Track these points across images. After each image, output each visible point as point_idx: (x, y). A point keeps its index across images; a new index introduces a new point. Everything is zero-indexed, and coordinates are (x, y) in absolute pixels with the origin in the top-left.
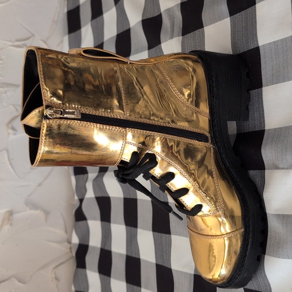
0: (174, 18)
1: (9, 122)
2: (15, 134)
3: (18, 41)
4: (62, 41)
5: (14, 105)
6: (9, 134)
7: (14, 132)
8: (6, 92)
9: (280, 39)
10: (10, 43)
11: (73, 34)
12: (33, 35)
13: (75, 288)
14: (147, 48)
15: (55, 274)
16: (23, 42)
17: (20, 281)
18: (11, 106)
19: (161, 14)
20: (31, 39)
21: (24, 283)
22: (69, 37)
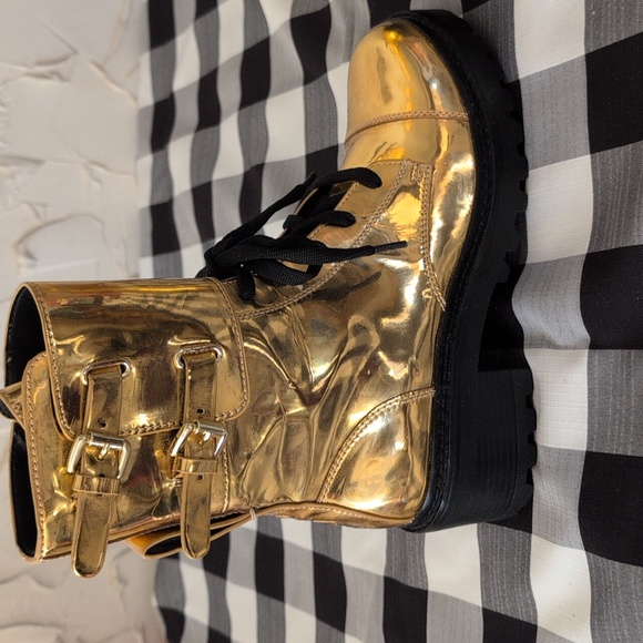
0: (353, 16)
1: (20, 241)
2: (31, 266)
3: (40, 63)
4: (138, 66)
5: (29, 204)
6: (19, 266)
7: (30, 261)
8: (12, 176)
9: (561, 62)
10: (24, 69)
11: (159, 50)
12: (75, 52)
13: (158, 600)
14: (302, 81)
15: (117, 569)
16: (52, 68)
17: (40, 582)
18: (25, 206)
19: (329, 6)
20: (70, 61)
21: (50, 586)
22: (152, 57)
